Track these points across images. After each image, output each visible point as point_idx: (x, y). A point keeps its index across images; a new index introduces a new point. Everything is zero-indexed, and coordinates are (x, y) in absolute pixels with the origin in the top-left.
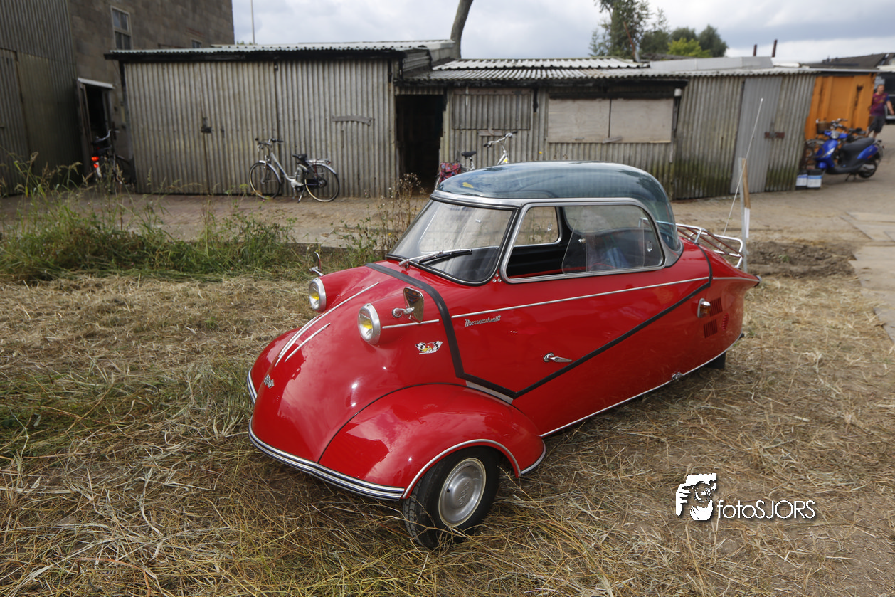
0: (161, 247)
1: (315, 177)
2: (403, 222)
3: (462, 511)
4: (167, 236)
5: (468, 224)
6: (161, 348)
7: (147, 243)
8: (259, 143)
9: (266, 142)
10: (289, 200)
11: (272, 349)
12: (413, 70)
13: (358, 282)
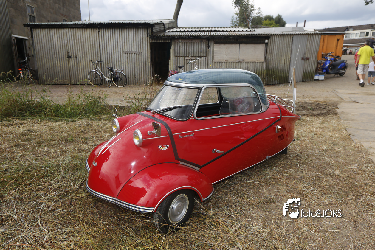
0: (49, 107)
1: (117, 77)
2: (154, 95)
3: (179, 217)
4: (52, 102)
5: (179, 95)
6: (49, 150)
7: (43, 105)
8: (92, 63)
9: (95, 62)
10: (106, 87)
11: (97, 150)
12: (158, 32)
13: (133, 120)
